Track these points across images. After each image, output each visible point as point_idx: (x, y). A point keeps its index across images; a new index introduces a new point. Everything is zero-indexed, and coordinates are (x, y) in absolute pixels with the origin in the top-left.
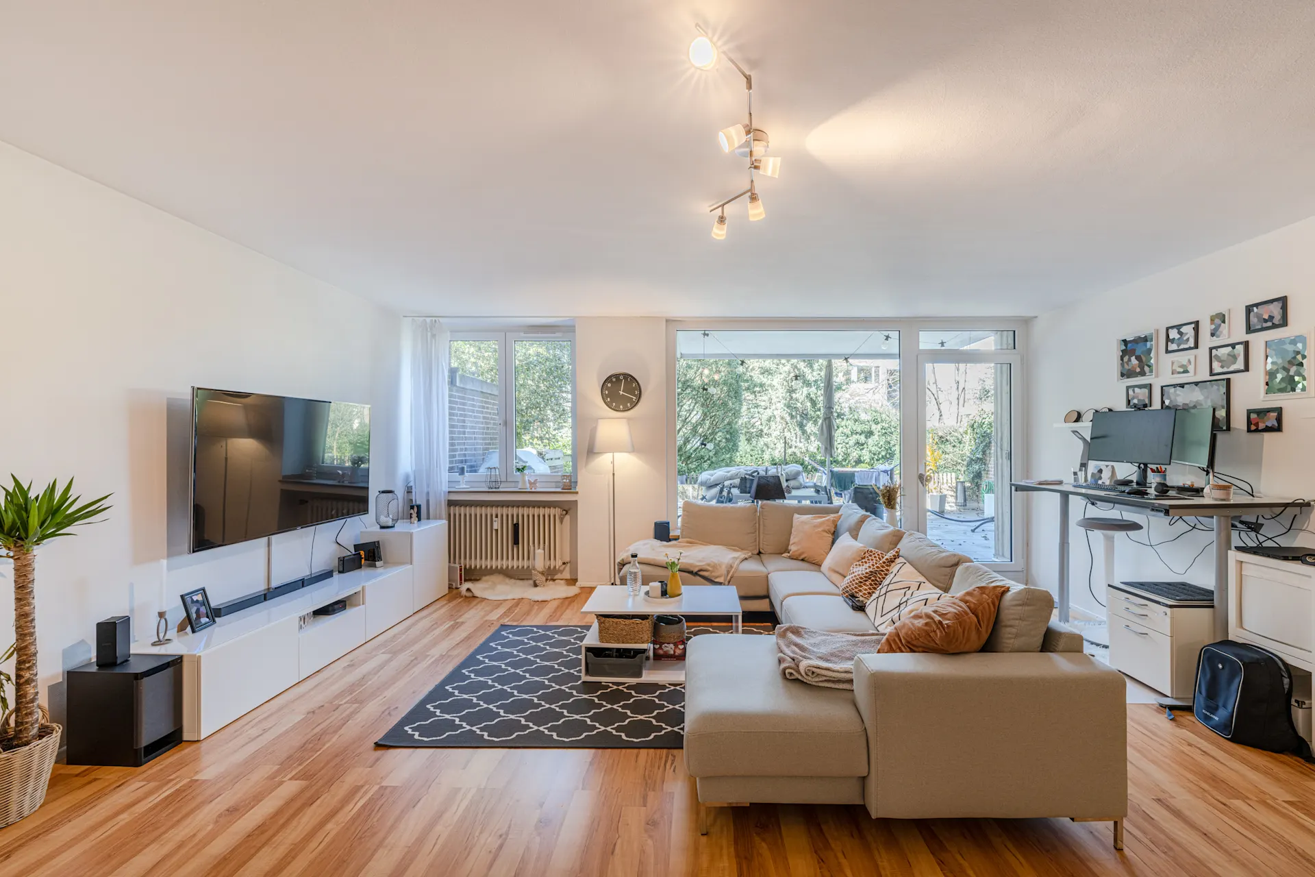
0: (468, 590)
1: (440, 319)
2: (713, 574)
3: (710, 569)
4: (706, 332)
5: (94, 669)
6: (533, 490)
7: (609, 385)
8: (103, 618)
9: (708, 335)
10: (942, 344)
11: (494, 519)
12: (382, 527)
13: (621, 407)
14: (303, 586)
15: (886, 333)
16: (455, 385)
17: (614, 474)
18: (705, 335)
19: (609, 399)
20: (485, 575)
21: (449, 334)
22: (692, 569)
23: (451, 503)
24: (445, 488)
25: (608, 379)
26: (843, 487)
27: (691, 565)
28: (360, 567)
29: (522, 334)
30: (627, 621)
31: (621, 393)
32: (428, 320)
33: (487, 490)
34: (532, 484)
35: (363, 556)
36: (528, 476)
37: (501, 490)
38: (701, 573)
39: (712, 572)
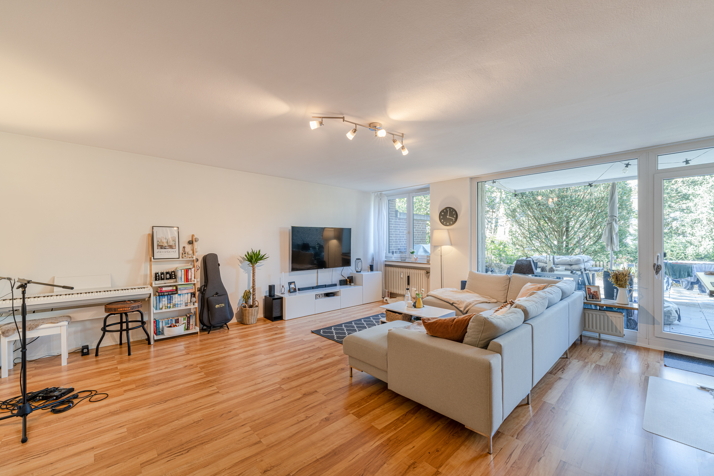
0: (386, 300)
1: (383, 192)
2: (459, 306)
3: (458, 303)
4: (494, 181)
5: (268, 296)
6: (416, 262)
7: (443, 214)
8: (271, 284)
9: (495, 182)
10: (687, 162)
11: (401, 273)
12: (357, 272)
13: (448, 224)
14: (326, 287)
15: (627, 162)
16: (397, 218)
17: (441, 256)
18: (494, 182)
19: (443, 220)
20: (398, 296)
21: (386, 197)
22: (450, 302)
23: (386, 266)
24: (384, 259)
25: (442, 211)
26: (678, 275)
27: (450, 300)
28: (347, 284)
29: (414, 194)
30: (394, 314)
31: (448, 217)
32: (379, 193)
33: (400, 261)
34: (416, 259)
35: (348, 281)
36: (414, 256)
37: (406, 261)
38: (454, 304)
39: (459, 304)
